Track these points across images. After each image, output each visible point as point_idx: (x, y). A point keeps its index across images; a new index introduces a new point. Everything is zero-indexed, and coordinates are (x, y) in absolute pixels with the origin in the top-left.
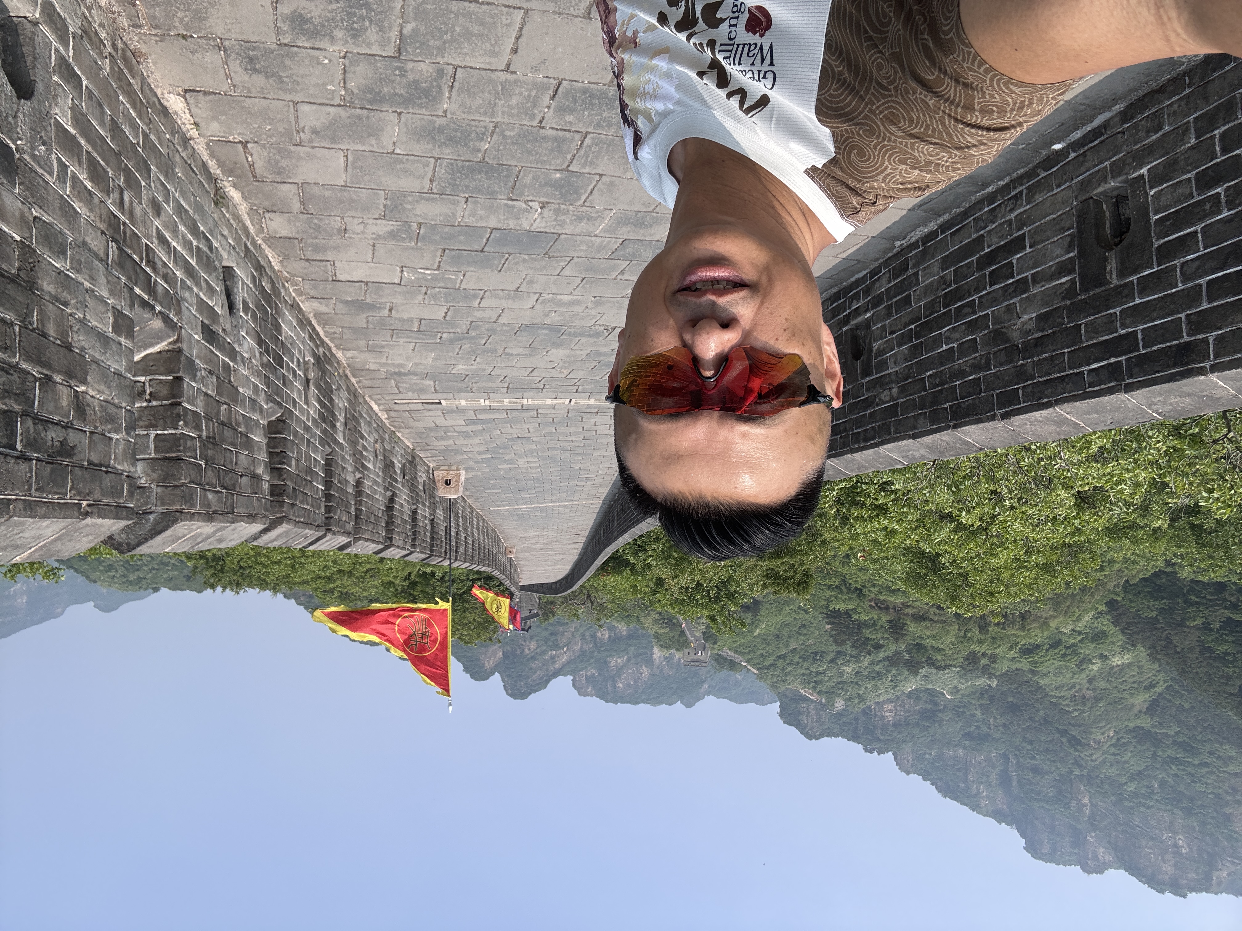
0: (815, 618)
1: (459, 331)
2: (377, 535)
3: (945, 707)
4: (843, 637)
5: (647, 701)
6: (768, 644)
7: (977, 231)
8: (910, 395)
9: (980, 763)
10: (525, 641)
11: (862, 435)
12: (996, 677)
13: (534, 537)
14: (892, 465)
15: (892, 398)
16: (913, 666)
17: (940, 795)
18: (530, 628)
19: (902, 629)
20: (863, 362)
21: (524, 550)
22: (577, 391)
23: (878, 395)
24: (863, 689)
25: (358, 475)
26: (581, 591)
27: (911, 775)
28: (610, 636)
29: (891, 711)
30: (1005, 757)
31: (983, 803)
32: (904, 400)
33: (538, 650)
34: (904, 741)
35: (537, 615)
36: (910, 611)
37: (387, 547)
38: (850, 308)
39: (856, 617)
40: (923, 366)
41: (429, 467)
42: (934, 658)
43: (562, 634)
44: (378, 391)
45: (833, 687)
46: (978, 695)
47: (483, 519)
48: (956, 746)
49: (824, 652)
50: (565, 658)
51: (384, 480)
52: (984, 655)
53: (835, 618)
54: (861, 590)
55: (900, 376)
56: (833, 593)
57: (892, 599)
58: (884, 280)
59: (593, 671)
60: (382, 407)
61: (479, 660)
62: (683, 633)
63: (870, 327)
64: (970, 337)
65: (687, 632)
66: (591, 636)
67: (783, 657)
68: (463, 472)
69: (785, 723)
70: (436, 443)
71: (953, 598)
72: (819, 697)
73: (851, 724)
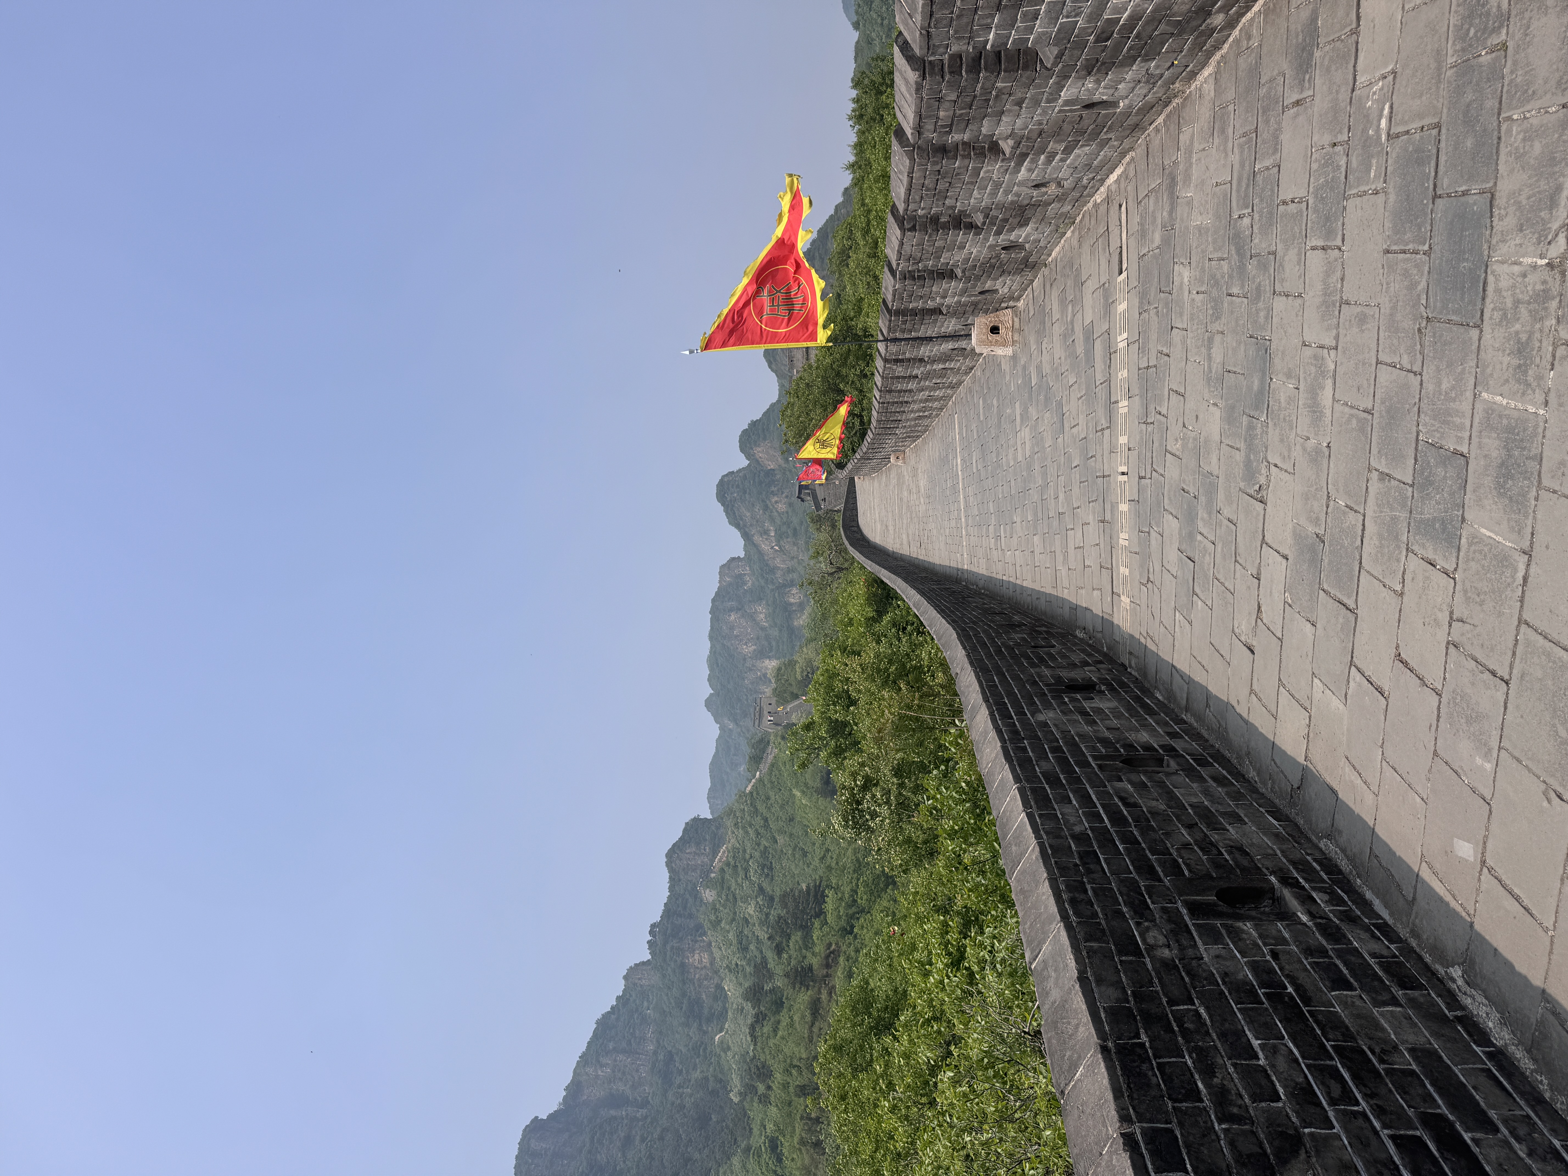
0: (815, 870)
1: (1256, 241)
2: (917, 198)
3: (705, 1033)
4: (791, 905)
5: (713, 651)
6: (782, 807)
7: (1505, 1121)
8: (1160, 980)
9: (637, 1071)
10: (787, 497)
11: (1082, 896)
12: (741, 1101)
13: (918, 487)
14: (1030, 943)
15: (1151, 948)
16: (755, 995)
17: (599, 1016)
18: (803, 500)
19: (801, 984)
20: (1215, 905)
21: (900, 476)
22: (1141, 478)
23: (1156, 925)
24: (727, 927)
25: (1007, 146)
26: (846, 560)
27: (623, 982)
28: (791, 604)
29: (700, 961)
30: (645, 1103)
31: (590, 1070)
32: (1150, 966)
33: (776, 514)
34: (664, 976)
35: (818, 507)
36: (824, 996)
37: (900, 221)
38: (1314, 889)
39: (817, 924)
40: (1215, 1001)
41: (1018, 299)
42: (765, 1023)
43: (794, 544)
44: (1143, 166)
45: (729, 888)
46: (720, 1076)
47: (941, 409)
48: (658, 1042)
49: (772, 880)
50: (765, 547)
51: (1001, 207)
52: (769, 1088)
53: (816, 896)
54: (851, 932)
55: (1194, 963)
56: (847, 896)
57: (839, 974)
58: (1375, 947)
59: (750, 584)
60: (1113, 188)
61: (765, 439)
62: (796, 697)
63: (1282, 920)
64: (1281, 1091)
65: (796, 703)
66: (792, 581)
67: (766, 825)
68: (1009, 351)
69: (687, 824)
70: (1055, 294)
71: (838, 1049)
72: (716, 869)
73: (685, 908)
